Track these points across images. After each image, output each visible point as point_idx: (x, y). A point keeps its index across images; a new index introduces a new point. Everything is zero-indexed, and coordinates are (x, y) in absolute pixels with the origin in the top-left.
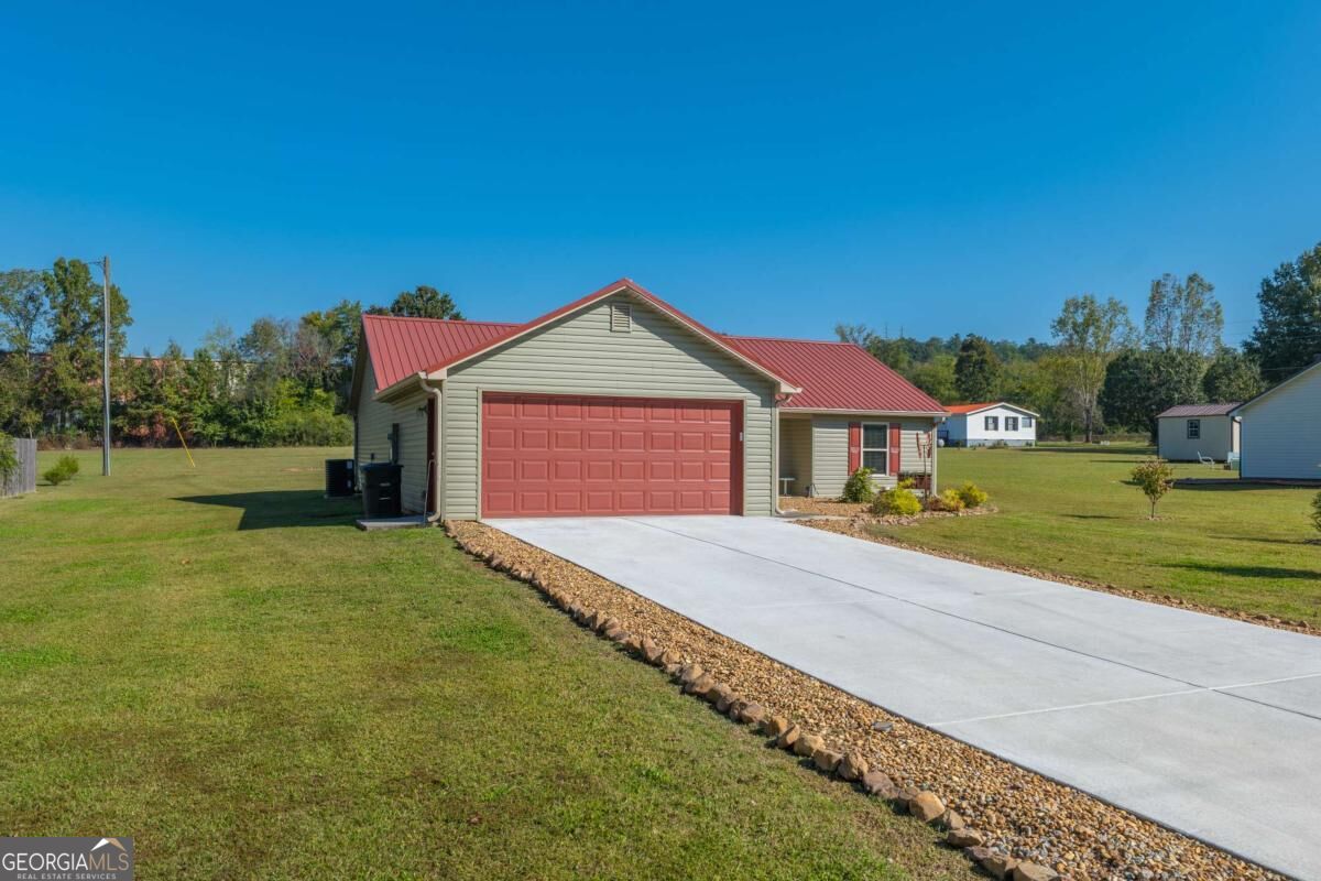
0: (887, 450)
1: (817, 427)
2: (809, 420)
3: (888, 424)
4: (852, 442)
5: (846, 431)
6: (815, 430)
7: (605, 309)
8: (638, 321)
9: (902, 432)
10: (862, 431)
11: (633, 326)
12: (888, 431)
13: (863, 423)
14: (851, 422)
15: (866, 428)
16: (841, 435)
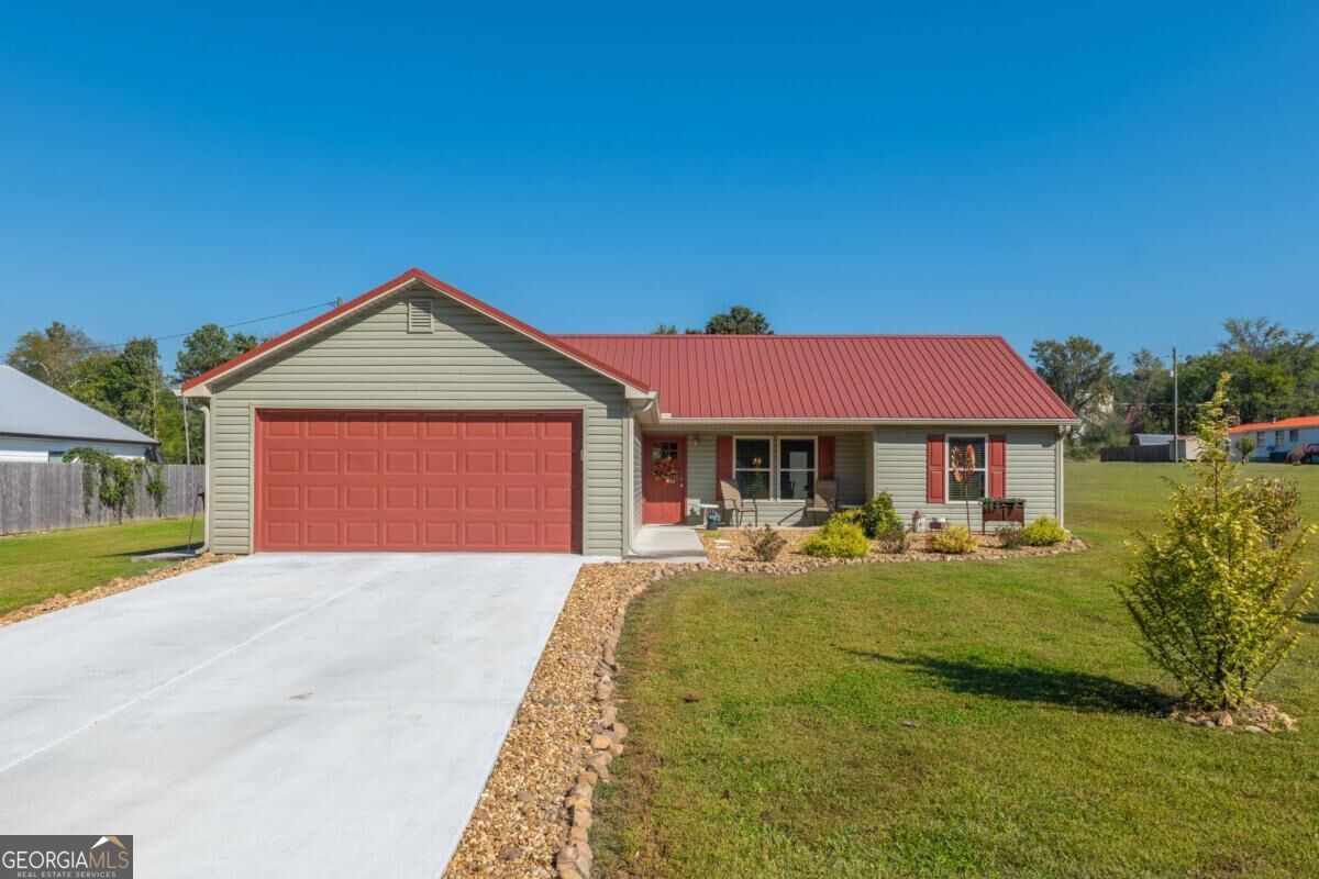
0: (986, 470)
1: (880, 442)
2: (870, 434)
3: (986, 436)
4: (933, 462)
5: (924, 446)
6: (877, 445)
7: (400, 307)
8: (440, 318)
9: (1007, 446)
10: (947, 445)
11: (434, 324)
12: (987, 445)
13: (948, 436)
14: (933, 435)
15: (953, 442)
16: (917, 452)
